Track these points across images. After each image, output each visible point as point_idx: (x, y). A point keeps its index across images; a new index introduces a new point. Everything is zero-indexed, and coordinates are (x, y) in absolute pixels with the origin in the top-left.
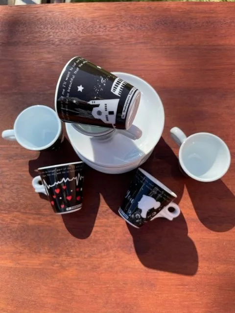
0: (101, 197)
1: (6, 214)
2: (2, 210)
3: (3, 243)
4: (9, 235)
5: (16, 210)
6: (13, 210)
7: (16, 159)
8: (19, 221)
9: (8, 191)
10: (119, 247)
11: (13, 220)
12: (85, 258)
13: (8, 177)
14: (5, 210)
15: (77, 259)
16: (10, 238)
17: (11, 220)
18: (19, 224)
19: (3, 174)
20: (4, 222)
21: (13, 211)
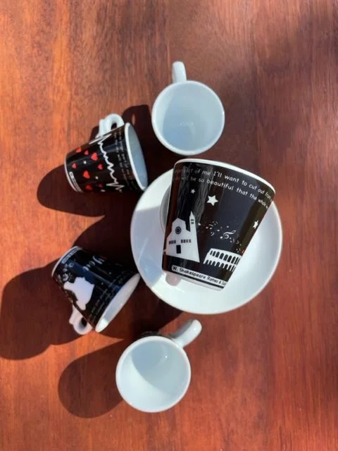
0: (99, 218)
1: (67, 79)
2: (72, 73)
3: (25, 80)
4: (37, 87)
5: (73, 93)
6: (73, 90)
7: (149, 84)
8: (57, 99)
9: (100, 79)
10: (29, 249)
11: (59, 91)
12: (12, 201)
13: (122, 76)
14: (72, 76)
15: (10, 190)
16: (33, 89)
17: (59, 87)
18: (54, 101)
19: (126, 67)
20: (54, 78)
21: (71, 90)
